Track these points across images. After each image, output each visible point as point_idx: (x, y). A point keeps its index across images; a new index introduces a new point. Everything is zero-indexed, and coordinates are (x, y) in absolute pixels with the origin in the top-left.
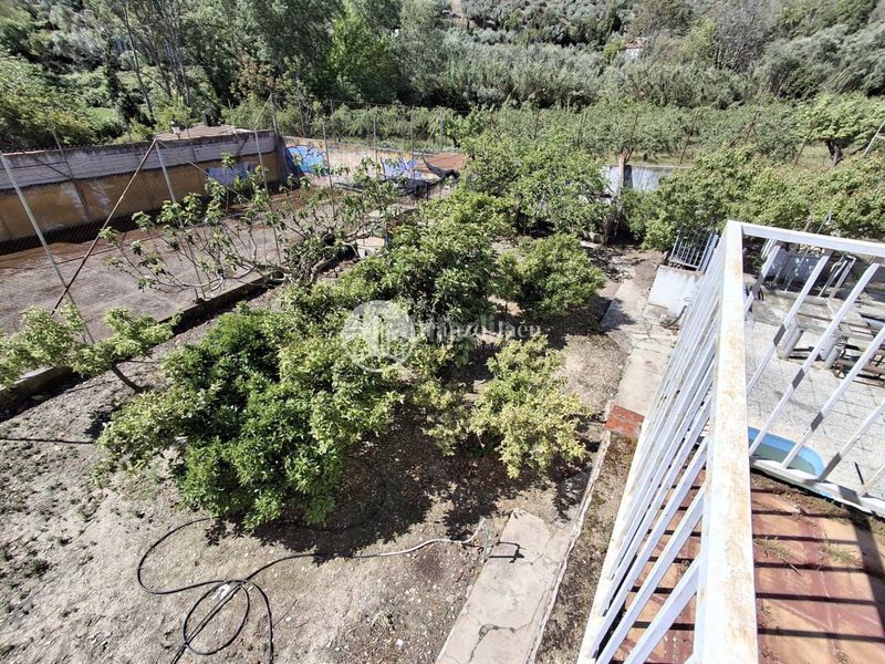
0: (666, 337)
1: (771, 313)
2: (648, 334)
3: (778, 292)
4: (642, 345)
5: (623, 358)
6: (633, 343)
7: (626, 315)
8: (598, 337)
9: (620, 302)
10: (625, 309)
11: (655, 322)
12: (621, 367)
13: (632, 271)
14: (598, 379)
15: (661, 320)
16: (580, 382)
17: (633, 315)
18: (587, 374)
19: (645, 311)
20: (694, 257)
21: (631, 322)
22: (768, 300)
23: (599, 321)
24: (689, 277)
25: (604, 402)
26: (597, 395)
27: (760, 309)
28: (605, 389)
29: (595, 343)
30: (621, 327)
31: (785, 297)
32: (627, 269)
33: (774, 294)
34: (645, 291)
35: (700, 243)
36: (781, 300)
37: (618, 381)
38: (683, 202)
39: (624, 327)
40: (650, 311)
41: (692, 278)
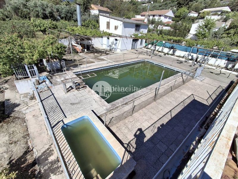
0: (34, 103)
1: (57, 81)
2: (27, 106)
3: (55, 75)
4: (28, 111)
5: (24, 120)
6: (24, 112)
7: (14, 104)
8: (7, 119)
9: (8, 100)
10: (13, 101)
11: (27, 100)
12: (25, 124)
13: (6, 86)
14: (19, 135)
15: (29, 98)
16: (11, 144)
17: (17, 102)
18: (12, 138)
19: (21, 98)
20: (25, 74)
21: (18, 105)
22: (54, 77)
23: (4, 113)
24: (27, 81)
25: (27, 143)
26: (22, 142)
27: (54, 81)
28: (24, 137)
29: (8, 123)
30: (15, 109)
31: (57, 75)
32: (3, 86)
33: (54, 75)
34: (16, 91)
35: (23, 68)
36: (57, 76)
37: (27, 130)
38: (4, 57)
39: (16, 109)
40: (23, 97)
41: (29, 81)
